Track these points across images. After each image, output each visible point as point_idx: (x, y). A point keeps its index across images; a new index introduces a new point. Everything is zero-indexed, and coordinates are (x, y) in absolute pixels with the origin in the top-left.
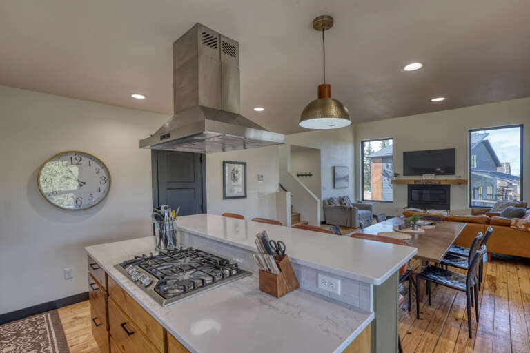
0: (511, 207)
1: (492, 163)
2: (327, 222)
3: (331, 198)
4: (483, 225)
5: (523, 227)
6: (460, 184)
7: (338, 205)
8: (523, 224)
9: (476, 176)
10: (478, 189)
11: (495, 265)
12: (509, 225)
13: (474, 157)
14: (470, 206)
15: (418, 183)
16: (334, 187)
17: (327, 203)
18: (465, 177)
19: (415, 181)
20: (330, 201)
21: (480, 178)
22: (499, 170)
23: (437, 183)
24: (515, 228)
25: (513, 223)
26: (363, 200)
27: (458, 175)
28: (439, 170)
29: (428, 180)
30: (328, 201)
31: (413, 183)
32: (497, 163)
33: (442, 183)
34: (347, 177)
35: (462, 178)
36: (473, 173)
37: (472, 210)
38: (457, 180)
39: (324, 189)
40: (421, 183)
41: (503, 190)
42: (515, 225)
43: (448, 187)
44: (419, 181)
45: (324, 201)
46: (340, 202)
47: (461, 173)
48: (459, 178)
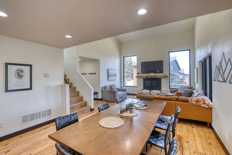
0: (187, 89)
1: (178, 68)
2: (103, 99)
3: (105, 86)
4: (175, 102)
5: (195, 103)
6: (165, 78)
7: (109, 89)
8: (195, 101)
9: (172, 74)
10: (173, 79)
11: (181, 125)
12: (187, 102)
13: (171, 66)
14: (170, 88)
15: (147, 77)
16: (108, 80)
17: (103, 89)
18: (167, 74)
19: (146, 76)
20: (105, 87)
21: (174, 75)
22: (180, 71)
23: (155, 77)
24: (191, 103)
25: (190, 100)
26: (124, 86)
27: (164, 73)
28: (158, 71)
29: (151, 76)
30: (104, 88)
31: (145, 77)
32: (180, 69)
33: (158, 77)
34: (116, 74)
35: (166, 75)
36: (170, 72)
37: (170, 90)
38: (164, 76)
39: (102, 81)
40: (149, 77)
41: (182, 79)
42: (191, 101)
43: (160, 79)
44: (148, 76)
45: (102, 88)
46: (111, 88)
47: (166, 72)
48: (165, 75)
